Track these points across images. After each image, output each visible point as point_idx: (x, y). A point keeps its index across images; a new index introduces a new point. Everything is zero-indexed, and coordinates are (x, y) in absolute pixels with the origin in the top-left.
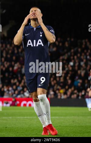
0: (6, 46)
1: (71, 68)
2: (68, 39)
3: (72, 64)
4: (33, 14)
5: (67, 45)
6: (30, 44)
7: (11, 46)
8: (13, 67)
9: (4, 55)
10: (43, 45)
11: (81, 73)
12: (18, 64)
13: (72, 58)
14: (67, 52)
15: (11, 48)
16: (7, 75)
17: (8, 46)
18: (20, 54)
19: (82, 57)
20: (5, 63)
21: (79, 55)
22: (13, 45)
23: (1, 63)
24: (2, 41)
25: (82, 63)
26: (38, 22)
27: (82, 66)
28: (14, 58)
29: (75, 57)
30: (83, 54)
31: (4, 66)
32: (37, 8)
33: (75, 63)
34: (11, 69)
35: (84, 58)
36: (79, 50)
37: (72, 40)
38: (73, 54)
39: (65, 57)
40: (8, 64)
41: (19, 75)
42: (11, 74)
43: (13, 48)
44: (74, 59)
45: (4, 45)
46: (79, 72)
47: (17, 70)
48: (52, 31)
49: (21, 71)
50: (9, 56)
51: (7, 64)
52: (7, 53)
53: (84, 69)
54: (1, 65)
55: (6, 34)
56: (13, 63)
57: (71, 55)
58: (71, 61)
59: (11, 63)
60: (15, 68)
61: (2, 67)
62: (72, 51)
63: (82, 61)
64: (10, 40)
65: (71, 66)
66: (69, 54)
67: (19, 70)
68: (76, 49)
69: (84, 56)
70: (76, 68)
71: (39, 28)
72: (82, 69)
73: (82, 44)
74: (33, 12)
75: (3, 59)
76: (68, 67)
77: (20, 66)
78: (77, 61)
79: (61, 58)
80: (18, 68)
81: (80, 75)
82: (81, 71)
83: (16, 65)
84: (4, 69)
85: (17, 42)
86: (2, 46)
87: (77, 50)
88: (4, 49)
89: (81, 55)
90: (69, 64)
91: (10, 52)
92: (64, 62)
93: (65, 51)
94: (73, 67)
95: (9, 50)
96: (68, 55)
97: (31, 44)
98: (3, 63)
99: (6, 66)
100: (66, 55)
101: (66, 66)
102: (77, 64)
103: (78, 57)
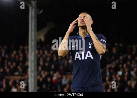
0: (43, 53)
1: (119, 79)
2: (116, 44)
3: (120, 73)
4: (81, 21)
5: (114, 51)
6: (77, 57)
7: (49, 52)
8: (51, 77)
9: (41, 63)
10: (92, 58)
11: (131, 84)
12: (57, 73)
13: (120, 66)
14: (115, 60)
15: (49, 55)
16: (44, 86)
17: (46, 52)
18: (60, 62)
19: (132, 65)
20: (43, 72)
21: (128, 63)
22: (51, 52)
23: (38, 72)
24: (39, 46)
25: (132, 73)
26: (87, 30)
27: (132, 76)
28: (53, 66)
29: (125, 65)
30: (133, 62)
31: (41, 76)
32: (86, 14)
33: (124, 73)
34: (49, 80)
35: (134, 67)
36: (129, 57)
37: (121, 45)
38: (121, 62)
39: (113, 65)
40: (46, 73)
41: (59, 87)
42: (49, 85)
43: (52, 55)
44: (123, 67)
45: (41, 52)
46: (129, 83)
47: (56, 80)
48: (103, 41)
49: (61, 82)
50: (47, 64)
51: (44, 73)
52: (45, 61)
53: (135, 80)
54: (38, 75)
55: (43, 39)
56: (52, 73)
57: (119, 63)
58: (119, 70)
59: (50, 73)
60: (54, 78)
61: (39, 77)
62: (121, 58)
63: (133, 70)
64: (48, 45)
65: (120, 76)
66: (117, 61)
67: (59, 81)
68: (125, 56)
69: (134, 64)
70: (126, 78)
71: (88, 38)
72: (132, 79)
73: (132, 50)
74: (81, 19)
75: (40, 68)
76: (116, 77)
77: (59, 76)
78: (126, 70)
79: (108, 66)
80: (58, 78)
81: (131, 86)
82: (132, 82)
83: (55, 75)
84: (41, 79)
85: (61, 53)
86: (39, 53)
87: (127, 58)
88: (41, 56)
89: (131, 63)
90: (117, 73)
91: (48, 59)
92: (112, 71)
93: (113, 58)
94: (122, 77)
95: (47, 57)
96: (116, 63)
97: (79, 57)
98: (40, 72)
99: (43, 76)
100: (114, 62)
101: (114, 76)
102: (127, 74)
103: (127, 66)
